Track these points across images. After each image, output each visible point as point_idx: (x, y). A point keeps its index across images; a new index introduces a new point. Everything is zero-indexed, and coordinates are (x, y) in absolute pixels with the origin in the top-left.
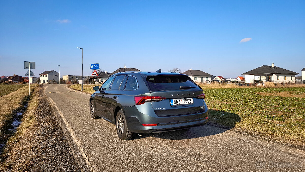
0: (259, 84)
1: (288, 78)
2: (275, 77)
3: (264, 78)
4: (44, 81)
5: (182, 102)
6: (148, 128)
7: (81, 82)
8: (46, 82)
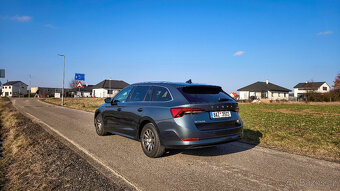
0: (255, 101)
1: (282, 95)
2: (270, 93)
3: (258, 95)
4: (7, 93)
5: (221, 115)
6: (186, 143)
7: (57, 95)
8: (10, 95)
